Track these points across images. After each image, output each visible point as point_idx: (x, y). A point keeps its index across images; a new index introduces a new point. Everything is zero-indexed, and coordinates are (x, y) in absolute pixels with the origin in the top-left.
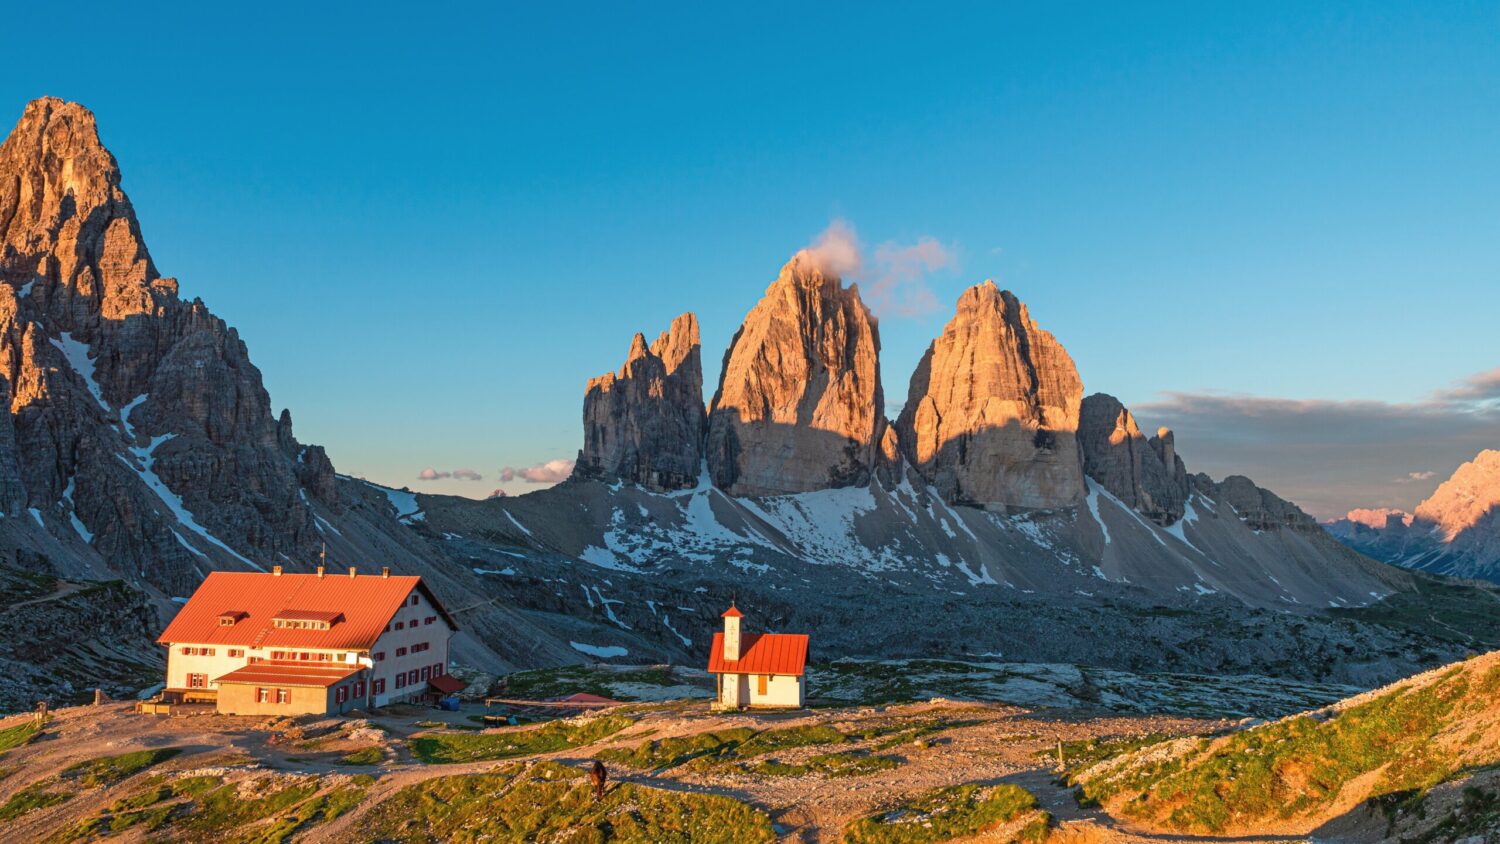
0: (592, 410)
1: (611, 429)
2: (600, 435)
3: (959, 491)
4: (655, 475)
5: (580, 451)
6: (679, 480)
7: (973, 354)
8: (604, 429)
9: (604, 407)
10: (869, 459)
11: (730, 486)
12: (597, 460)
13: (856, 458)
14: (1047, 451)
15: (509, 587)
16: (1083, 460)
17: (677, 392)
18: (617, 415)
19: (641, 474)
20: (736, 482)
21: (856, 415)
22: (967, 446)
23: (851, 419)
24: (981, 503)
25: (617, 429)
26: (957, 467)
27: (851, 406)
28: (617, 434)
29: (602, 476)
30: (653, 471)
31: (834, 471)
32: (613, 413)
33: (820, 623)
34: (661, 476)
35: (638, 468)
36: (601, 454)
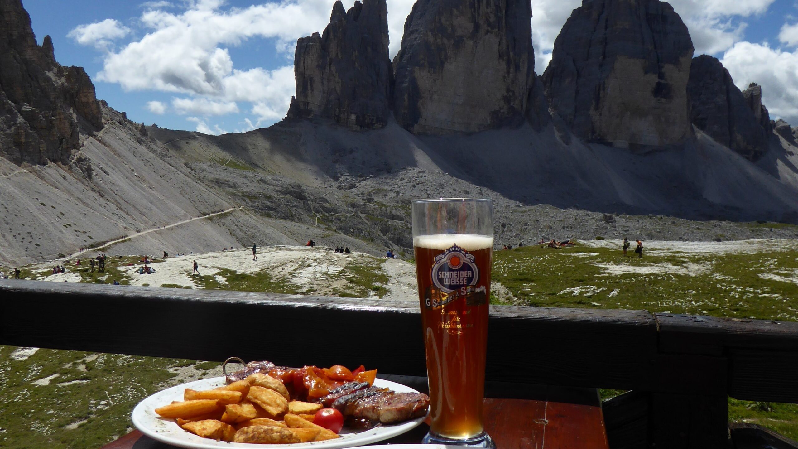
0: (302, 64)
1: (317, 79)
2: (309, 84)
3: (593, 132)
4: (353, 117)
5: (293, 97)
6: (372, 120)
7: (607, 21)
8: (311, 80)
9: (311, 60)
10: (522, 106)
11: (413, 126)
12: (306, 104)
13: (512, 104)
14: (663, 100)
15: (247, 200)
16: (691, 108)
17: (369, 49)
18: (321, 67)
19: (342, 116)
20: (417, 123)
21: (512, 70)
22: (601, 96)
23: (508, 73)
24: (610, 141)
25: (322, 79)
26: (592, 112)
27: (508, 63)
28: (322, 83)
29: (310, 117)
30: (352, 113)
31: (494, 114)
32: (318, 66)
33: (503, 231)
34: (357, 117)
35: (339, 111)
36: (310, 99)
